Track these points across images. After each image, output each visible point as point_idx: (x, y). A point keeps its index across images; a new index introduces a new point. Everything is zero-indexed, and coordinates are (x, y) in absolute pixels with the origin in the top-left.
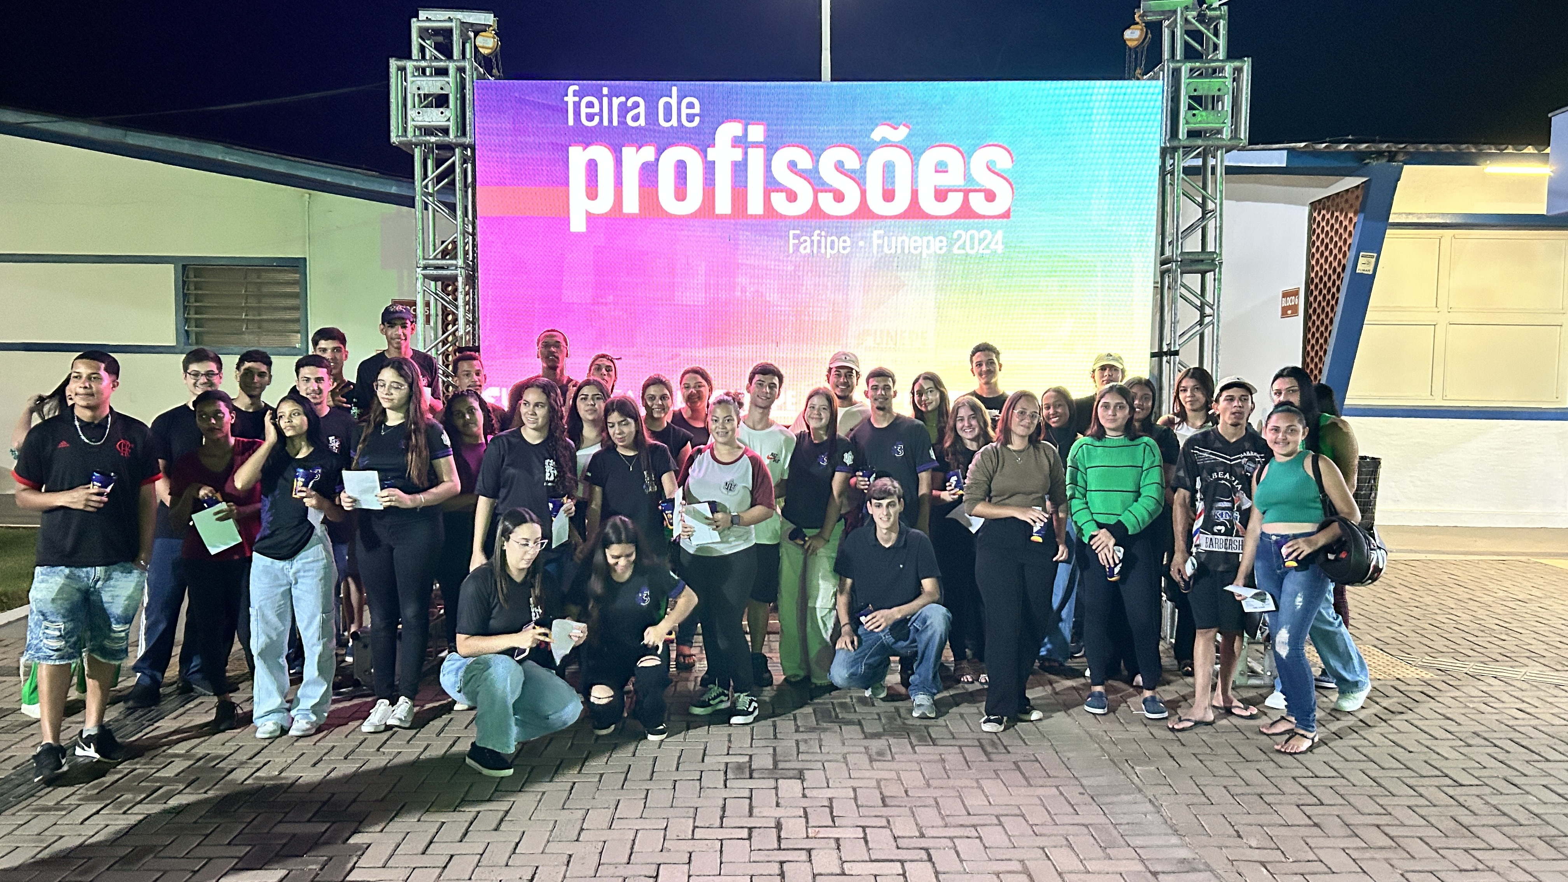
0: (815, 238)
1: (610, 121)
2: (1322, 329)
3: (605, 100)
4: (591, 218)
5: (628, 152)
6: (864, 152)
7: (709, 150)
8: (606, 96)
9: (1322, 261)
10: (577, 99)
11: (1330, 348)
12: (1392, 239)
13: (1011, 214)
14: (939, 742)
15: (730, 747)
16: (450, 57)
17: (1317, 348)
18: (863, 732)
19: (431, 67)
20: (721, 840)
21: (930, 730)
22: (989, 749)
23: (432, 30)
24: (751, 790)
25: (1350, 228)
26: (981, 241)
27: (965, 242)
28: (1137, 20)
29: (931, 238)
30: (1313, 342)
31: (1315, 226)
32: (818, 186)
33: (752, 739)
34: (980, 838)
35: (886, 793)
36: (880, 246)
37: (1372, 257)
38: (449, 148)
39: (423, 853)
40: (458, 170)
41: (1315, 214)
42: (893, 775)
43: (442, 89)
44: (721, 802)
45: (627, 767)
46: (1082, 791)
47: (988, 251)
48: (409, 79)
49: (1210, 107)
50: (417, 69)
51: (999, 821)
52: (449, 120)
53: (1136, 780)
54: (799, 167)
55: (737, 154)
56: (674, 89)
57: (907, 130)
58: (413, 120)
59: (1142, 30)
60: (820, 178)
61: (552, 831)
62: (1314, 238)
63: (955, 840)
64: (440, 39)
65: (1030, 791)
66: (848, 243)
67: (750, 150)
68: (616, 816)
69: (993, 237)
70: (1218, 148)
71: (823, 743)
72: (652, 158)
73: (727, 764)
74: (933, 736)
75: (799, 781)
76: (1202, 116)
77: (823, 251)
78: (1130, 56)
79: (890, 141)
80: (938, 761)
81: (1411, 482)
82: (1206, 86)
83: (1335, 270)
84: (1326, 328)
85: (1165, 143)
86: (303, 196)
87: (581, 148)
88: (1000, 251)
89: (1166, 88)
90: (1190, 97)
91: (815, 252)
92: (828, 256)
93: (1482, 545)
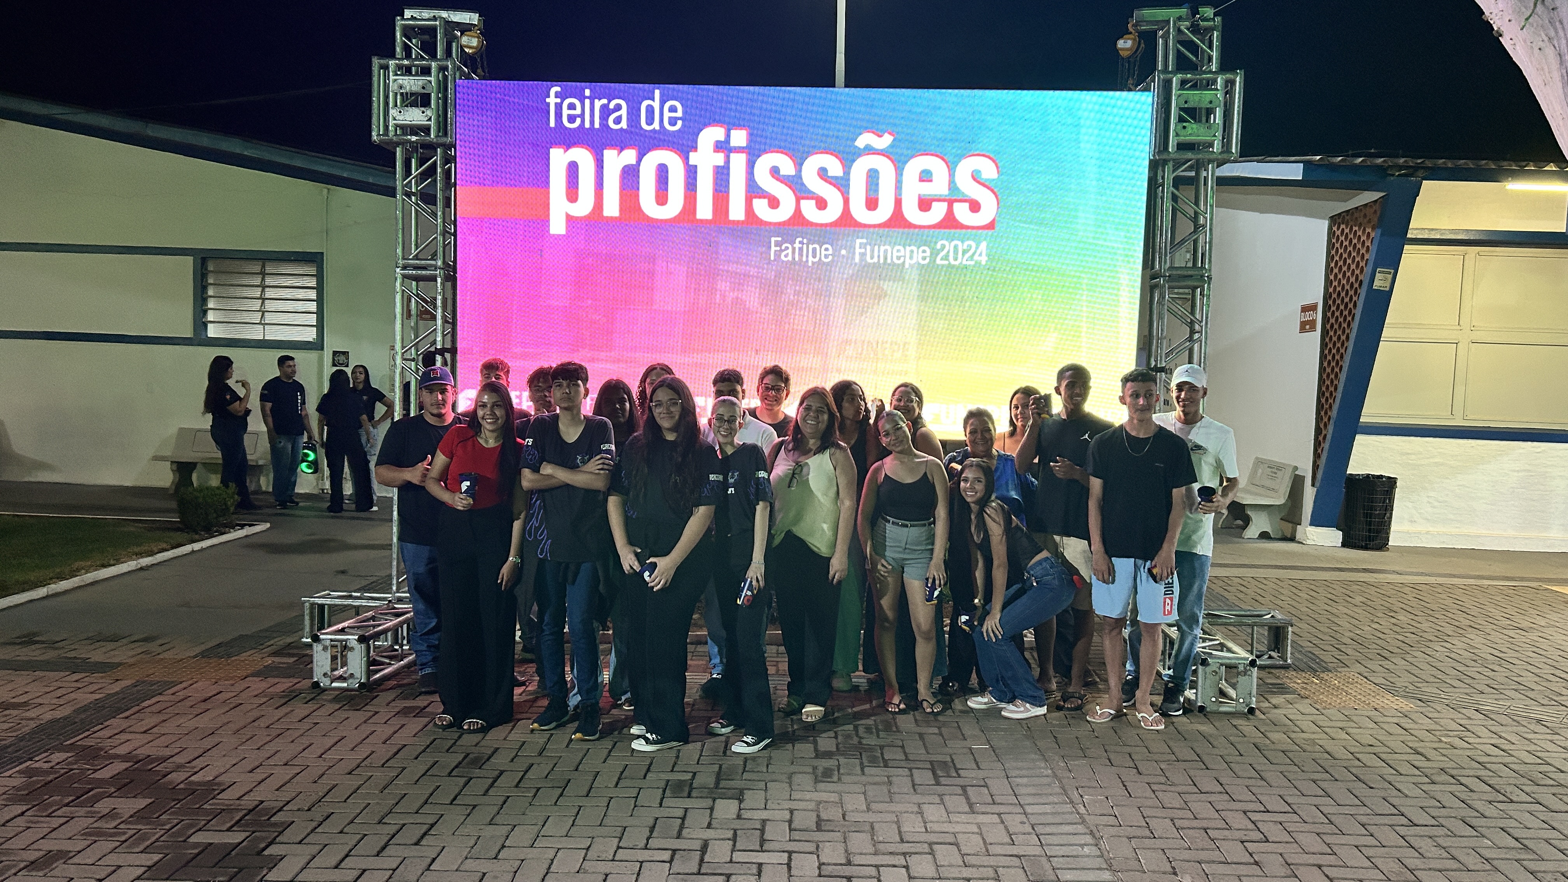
0: (797, 245)
1: (592, 122)
2: (1339, 345)
3: (587, 102)
4: (571, 220)
5: (609, 155)
6: (848, 158)
7: (691, 154)
8: (588, 98)
9: (1340, 276)
10: (558, 100)
11: (1346, 364)
12: (1410, 256)
13: (996, 225)
14: (890, 764)
15: (675, 763)
16: (433, 56)
17: (1333, 364)
18: (816, 750)
19: (417, 66)
20: (642, 862)
21: (886, 750)
22: (940, 773)
23: (419, 29)
24: (686, 810)
25: (1368, 243)
26: (964, 252)
27: (948, 252)
28: (1131, 29)
29: (914, 248)
30: (1329, 358)
31: (1334, 241)
32: (800, 191)
33: (701, 755)
34: (907, 867)
35: (824, 816)
36: (863, 255)
37: (1390, 273)
38: (431, 147)
39: (336, 867)
40: (439, 170)
41: (1335, 228)
42: (834, 797)
43: (423, 88)
44: (651, 822)
45: (566, 782)
46: (1025, 820)
47: (973, 263)
48: (392, 77)
49: (1204, 119)
50: (399, 67)
51: (931, 849)
52: (430, 119)
53: (1082, 810)
54: (781, 173)
55: (719, 159)
56: (657, 93)
57: (891, 138)
58: (395, 119)
59: (1134, 40)
60: (803, 184)
61: (472, 847)
62: (1333, 252)
63: (881, 869)
64: (426, 37)
65: (971, 818)
66: (830, 252)
67: (732, 156)
68: (542, 833)
69: (977, 248)
70: (1210, 161)
71: (772, 762)
72: (634, 162)
73: (668, 781)
74: (886, 757)
75: (736, 802)
76: (1192, 129)
77: (804, 259)
78: (1123, 65)
79: (873, 149)
80: (884, 783)
81: (1429, 502)
82: (1197, 99)
83: (1352, 286)
84: (1343, 345)
85: (1154, 156)
86: (321, 190)
87: (562, 150)
88: (983, 263)
89: (1156, 99)
90: (1181, 109)
91: (797, 259)
92: (810, 264)
93: (1498, 569)
